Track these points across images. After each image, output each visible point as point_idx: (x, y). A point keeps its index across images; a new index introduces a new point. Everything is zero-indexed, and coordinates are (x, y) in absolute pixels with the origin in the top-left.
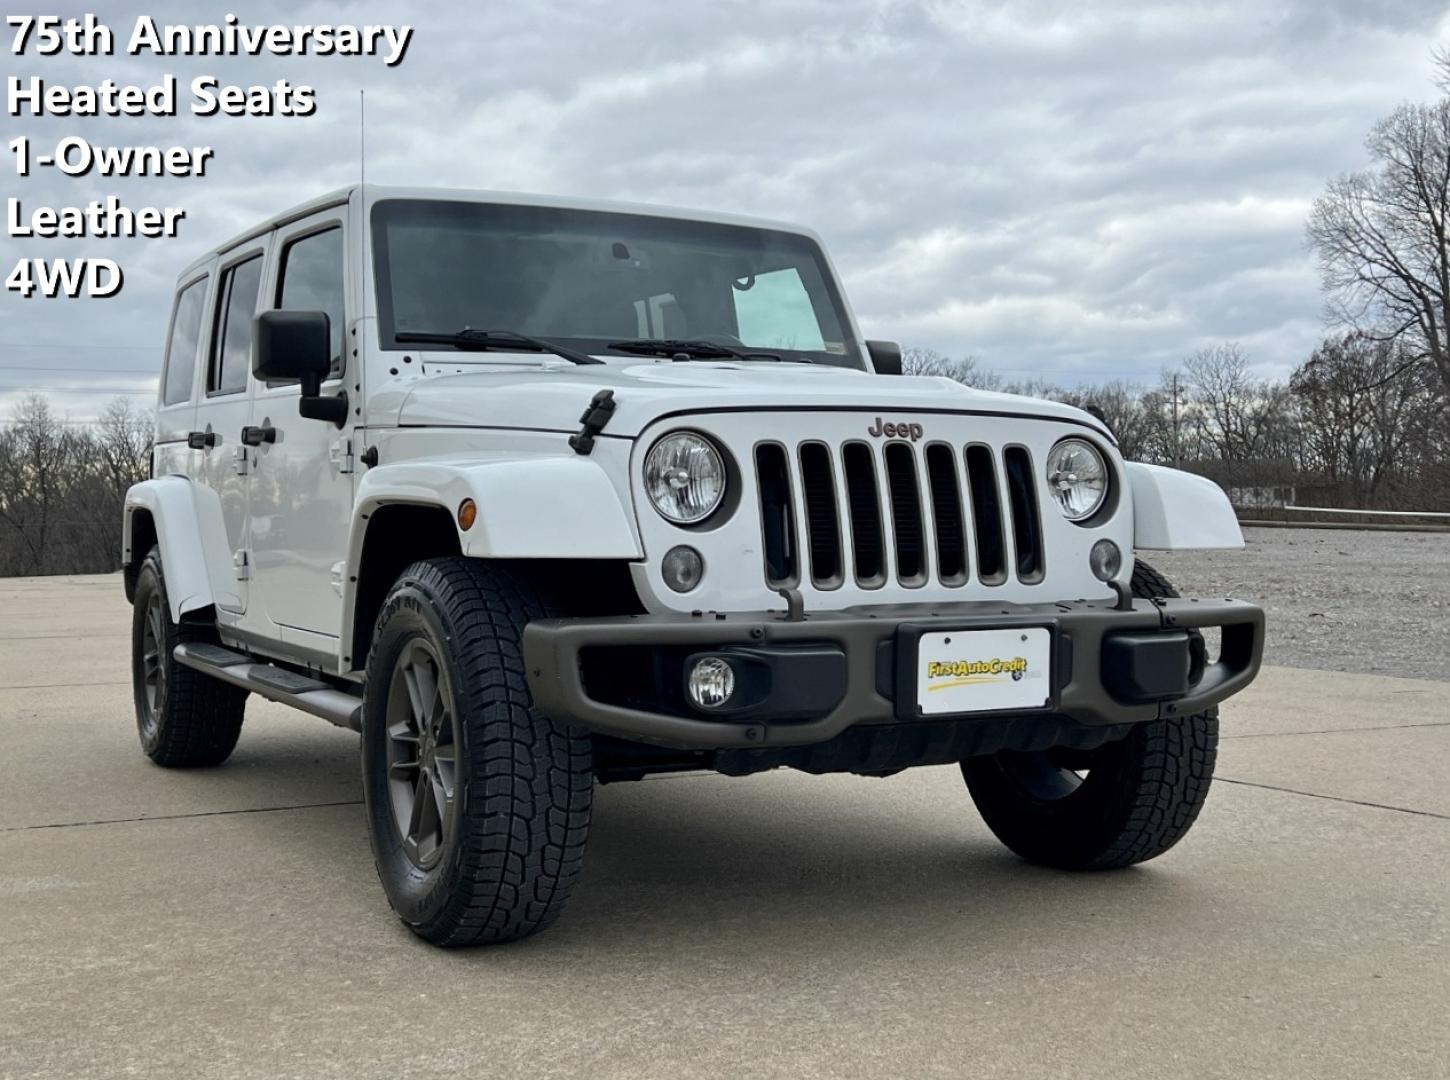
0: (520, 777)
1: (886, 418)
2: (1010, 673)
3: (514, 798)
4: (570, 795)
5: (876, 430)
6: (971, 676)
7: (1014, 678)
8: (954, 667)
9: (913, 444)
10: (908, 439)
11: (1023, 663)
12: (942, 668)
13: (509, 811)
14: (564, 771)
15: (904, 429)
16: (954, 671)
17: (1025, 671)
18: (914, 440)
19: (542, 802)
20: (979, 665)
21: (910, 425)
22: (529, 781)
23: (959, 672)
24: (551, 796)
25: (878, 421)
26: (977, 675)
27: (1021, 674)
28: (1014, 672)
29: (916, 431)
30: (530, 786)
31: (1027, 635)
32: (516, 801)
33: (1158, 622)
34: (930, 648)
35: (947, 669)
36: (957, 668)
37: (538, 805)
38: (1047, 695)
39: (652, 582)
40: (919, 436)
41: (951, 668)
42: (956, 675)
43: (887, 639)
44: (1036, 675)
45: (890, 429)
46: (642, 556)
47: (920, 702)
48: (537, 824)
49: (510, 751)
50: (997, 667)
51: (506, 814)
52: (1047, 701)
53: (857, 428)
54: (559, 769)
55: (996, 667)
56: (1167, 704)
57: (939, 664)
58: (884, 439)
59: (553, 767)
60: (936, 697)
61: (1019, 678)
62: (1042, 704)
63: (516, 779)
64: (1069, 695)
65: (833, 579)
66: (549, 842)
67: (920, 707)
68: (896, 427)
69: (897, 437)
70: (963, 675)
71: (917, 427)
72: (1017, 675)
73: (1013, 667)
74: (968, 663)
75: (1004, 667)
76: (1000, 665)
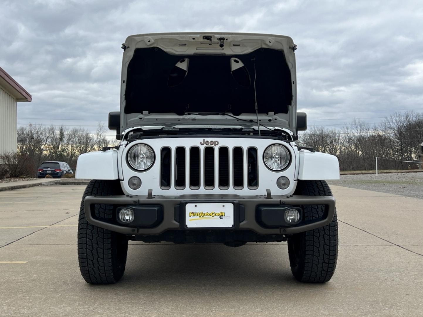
0: (89, 239)
1: (206, 139)
2: (219, 217)
3: (87, 244)
4: (103, 245)
5: (202, 143)
6: (204, 217)
7: (220, 218)
8: (198, 214)
9: (215, 147)
10: (213, 145)
11: (224, 214)
12: (194, 214)
13: (86, 248)
14: (102, 238)
15: (212, 143)
16: (198, 215)
17: (224, 216)
18: (215, 146)
19: (95, 246)
20: (207, 214)
21: (215, 141)
22: (91, 240)
23: (200, 215)
24: (98, 244)
25: (204, 140)
26: (207, 216)
27: (223, 217)
28: (220, 216)
30: (92, 242)
31: (224, 205)
32: (87, 245)
33: (279, 203)
34: (189, 208)
35: (196, 214)
36: (200, 214)
37: (94, 247)
38: (233, 224)
39: (125, 186)
40: (217, 145)
41: (197, 214)
42: (199, 216)
43: (178, 205)
44: (228, 217)
45: (207, 143)
46: (123, 179)
47: (186, 224)
48: (94, 251)
49: (86, 231)
50: (214, 214)
51: (85, 249)
52: (232, 226)
54: (100, 237)
55: (213, 214)
56: (283, 229)
57: (193, 213)
58: (205, 145)
59: (98, 236)
60: (191, 223)
61: (222, 218)
62: (231, 226)
63: (88, 239)
64: (243, 224)
65: (183, 187)
66: (99, 257)
67: (187, 226)
68: (210, 142)
69: (209, 145)
70: (201, 216)
71: (217, 142)
72: (221, 217)
73: (220, 214)
74: (203, 213)
75: (216, 215)
76: (215, 214)
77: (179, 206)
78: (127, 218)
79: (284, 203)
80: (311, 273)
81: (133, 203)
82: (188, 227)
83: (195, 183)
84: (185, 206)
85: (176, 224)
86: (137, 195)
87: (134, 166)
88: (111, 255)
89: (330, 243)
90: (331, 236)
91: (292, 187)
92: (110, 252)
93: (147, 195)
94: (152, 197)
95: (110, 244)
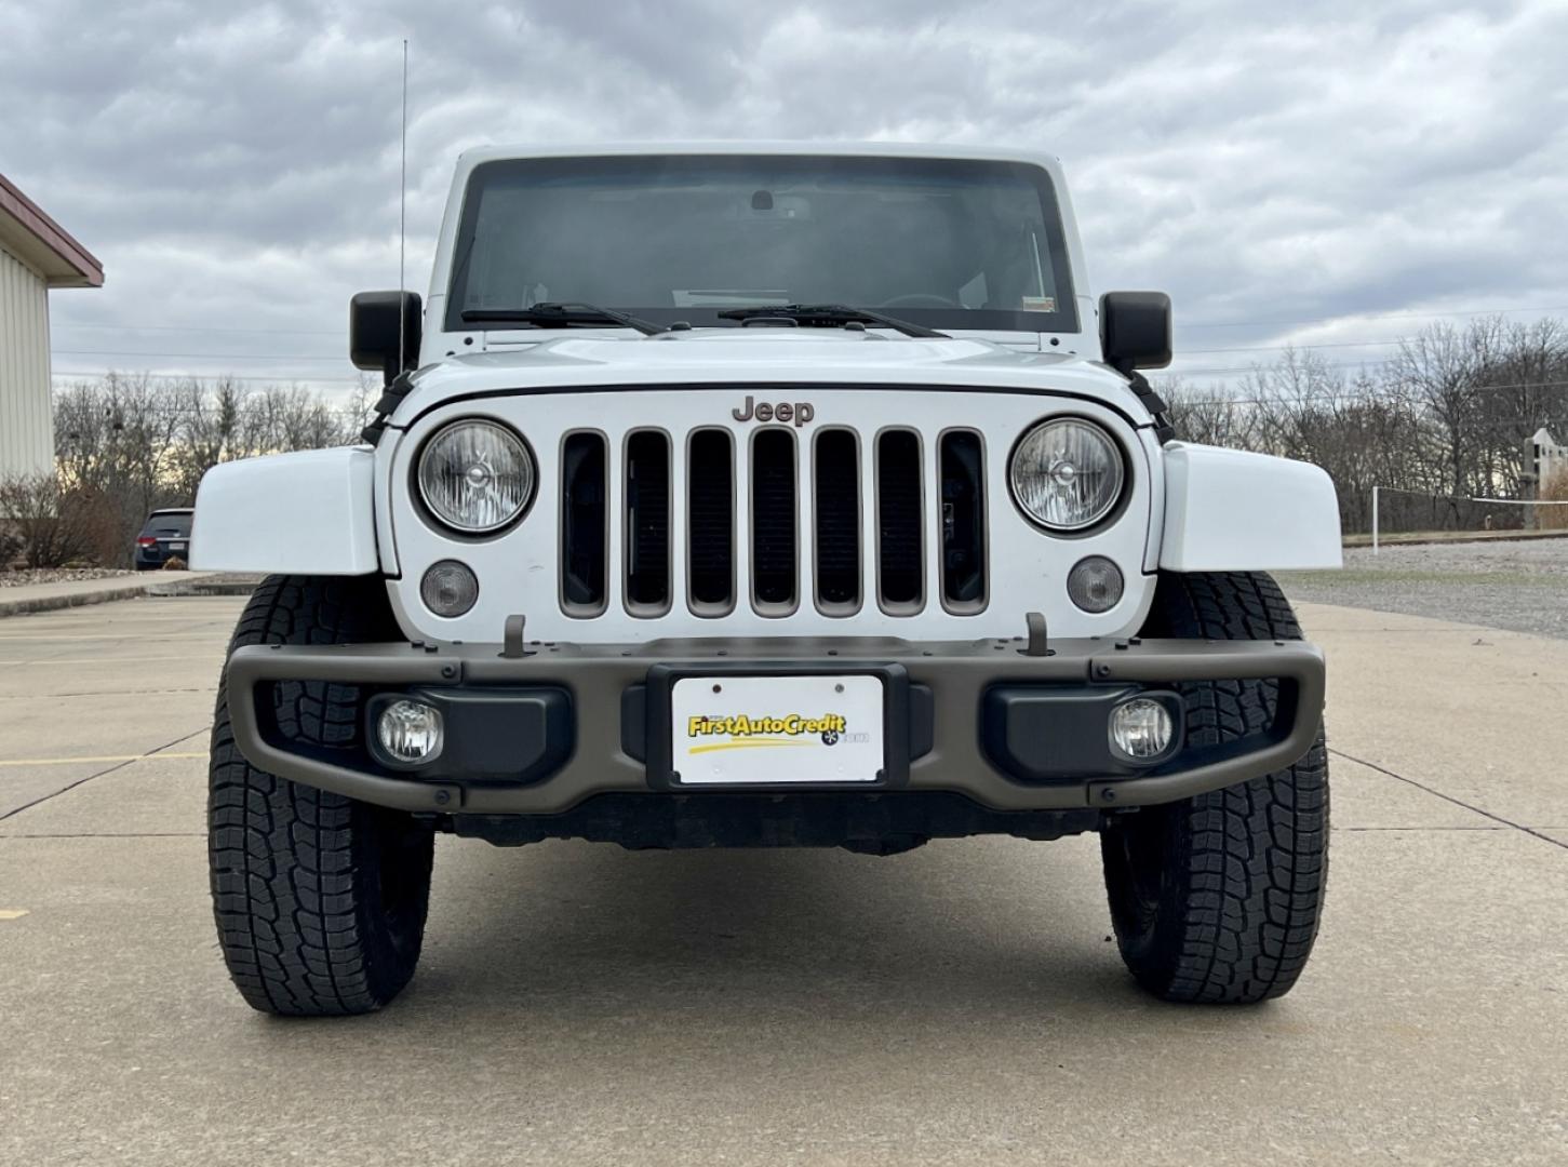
0: (254, 829)
1: (760, 397)
2: (819, 735)
3: (247, 854)
4: (318, 854)
5: (743, 412)
6: (754, 736)
7: (825, 741)
8: (729, 723)
9: (796, 429)
10: (791, 423)
11: (840, 722)
12: (710, 725)
13: (243, 867)
14: (310, 826)
15: (785, 411)
16: (729, 729)
17: (844, 732)
18: (798, 425)
19: (284, 860)
20: (767, 722)
21: (797, 405)
22: (265, 835)
23: (736, 731)
24: (294, 853)
25: (749, 400)
26: (765, 735)
27: (836, 737)
28: (824, 733)
29: (805, 413)
30: (267, 843)
31: (843, 684)
32: (250, 857)
33: (1083, 673)
34: (689, 698)
35: (718, 725)
36: (733, 726)
37: (278, 863)
38: (880, 766)
39: (408, 602)
40: (808, 420)
41: (724, 725)
42: (731, 733)
43: (637, 683)
44: (861, 737)
45: (765, 411)
46: (396, 572)
47: (676, 768)
48: (282, 883)
49: (242, 798)
50: (797, 726)
51: (241, 872)
52: (879, 773)
53: (714, 411)
54: (304, 823)
55: (794, 725)
56: (1102, 787)
57: (705, 719)
58: (754, 424)
59: (297, 819)
60: (698, 762)
61: (833, 742)
62: (873, 777)
63: (250, 831)
64: (927, 768)
65: (661, 603)
66: (300, 907)
67: (678, 775)
68: (774, 408)
69: (774, 421)
70: (742, 734)
71: (807, 407)
72: (831, 737)
73: (823, 726)
74: (750, 719)
75: (809, 726)
76: (801, 723)
77: (642, 688)
78: (417, 740)
79: (1104, 672)
80: (1211, 964)
81: (438, 676)
82: (684, 780)
83: (712, 585)
84: (671, 689)
85: (628, 769)
86: (460, 643)
87: (448, 515)
88: (355, 898)
89: (1295, 838)
90: (1302, 810)
91: (1136, 600)
92: (350, 887)
93: (502, 640)
94: (526, 649)
95: (348, 852)
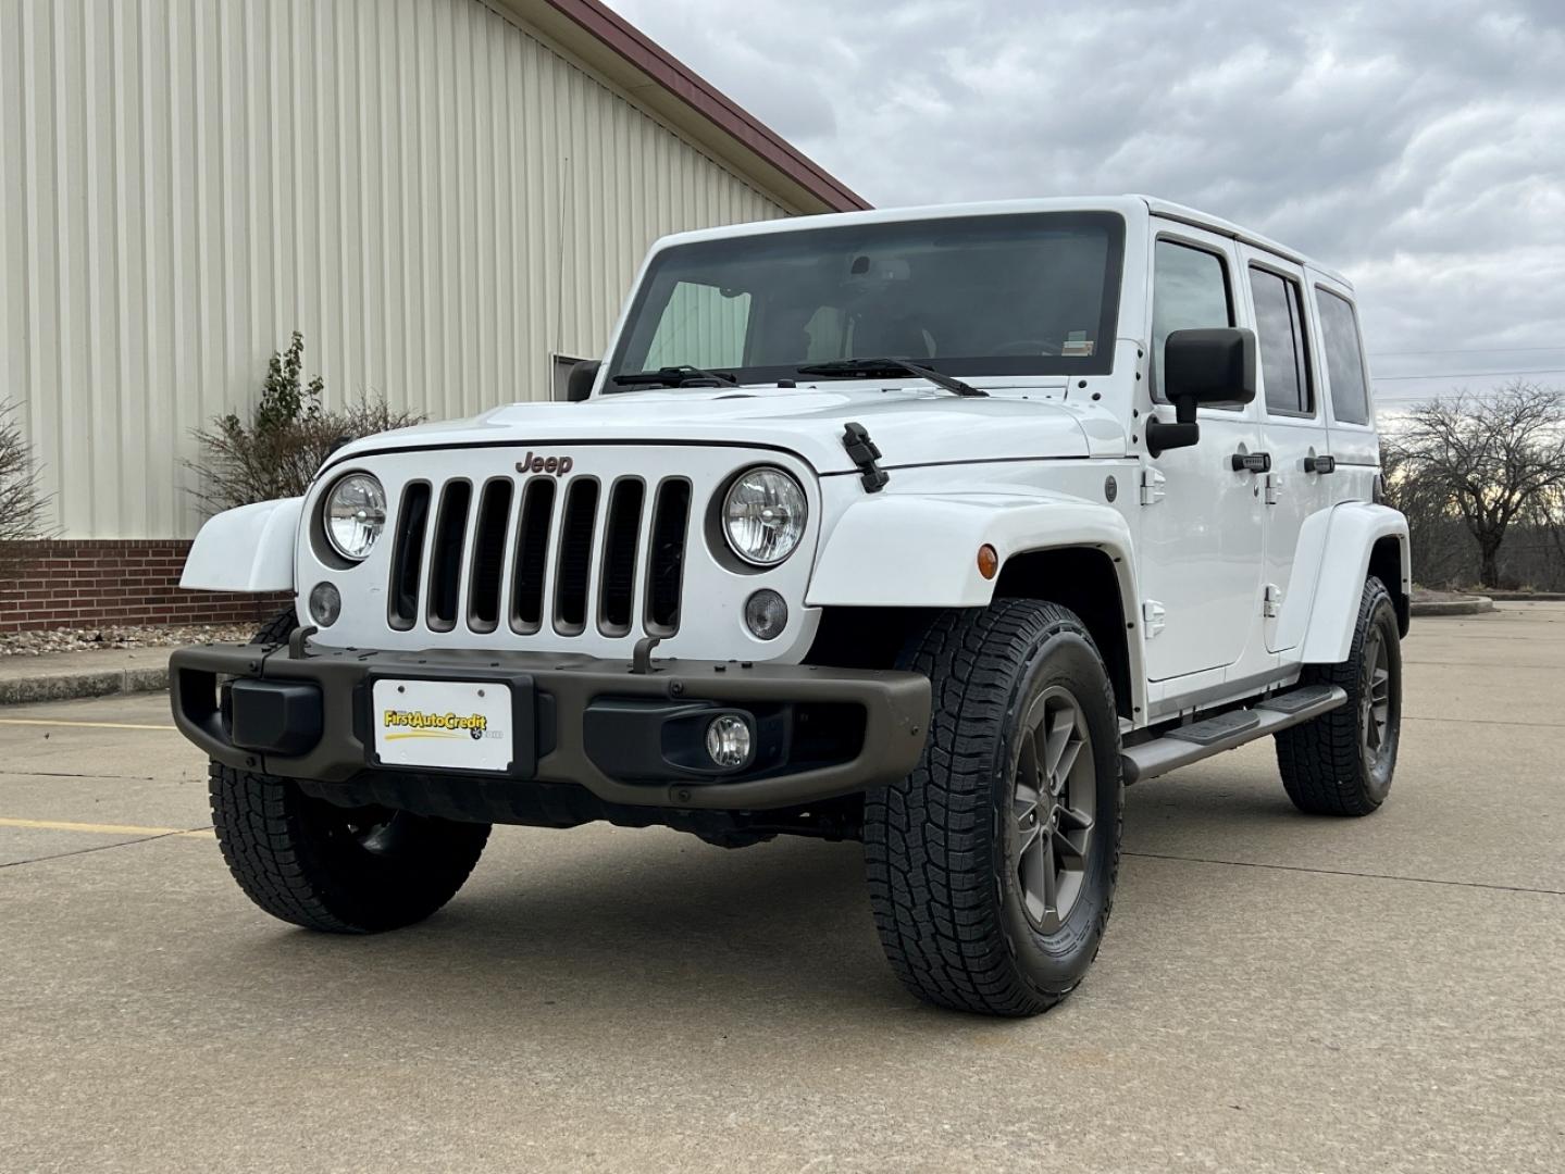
1: (538, 452)
2: (469, 731)
5: (523, 465)
6: (426, 728)
7: (473, 736)
8: (410, 717)
9: (557, 479)
10: (554, 474)
11: (483, 721)
12: (398, 718)
15: (552, 464)
16: (410, 722)
17: (485, 729)
18: (559, 475)
20: (434, 718)
21: (561, 459)
23: (415, 724)
25: (530, 454)
26: (432, 728)
27: (480, 732)
28: (472, 729)
29: (565, 465)
31: (483, 690)
34: (385, 695)
35: (403, 718)
36: (413, 719)
38: (511, 760)
39: (302, 609)
40: (567, 471)
41: (407, 719)
42: (411, 726)
43: (358, 681)
44: (498, 735)
45: (536, 464)
46: (299, 590)
47: (378, 751)
50: (454, 722)
52: (509, 765)
53: (503, 464)
55: (452, 721)
57: (395, 713)
58: (530, 474)
60: (395, 747)
61: (479, 737)
62: (505, 769)
67: (378, 756)
68: (545, 459)
69: (543, 472)
70: (418, 727)
71: (568, 460)
72: (476, 732)
73: (471, 723)
74: (423, 714)
75: (461, 723)
76: (456, 720)
82: (383, 760)
84: (372, 688)
85: (357, 747)
89: (947, 857)
90: (953, 831)
91: (796, 636)
